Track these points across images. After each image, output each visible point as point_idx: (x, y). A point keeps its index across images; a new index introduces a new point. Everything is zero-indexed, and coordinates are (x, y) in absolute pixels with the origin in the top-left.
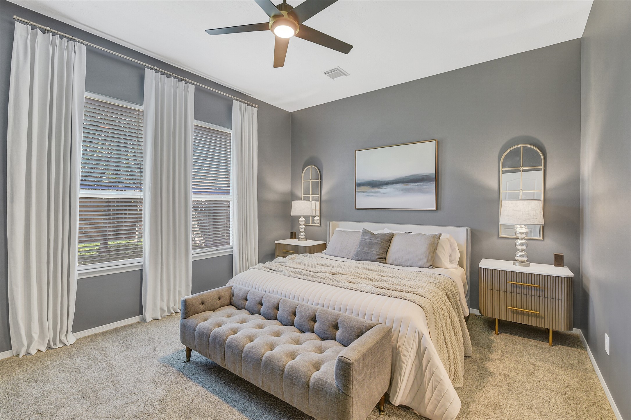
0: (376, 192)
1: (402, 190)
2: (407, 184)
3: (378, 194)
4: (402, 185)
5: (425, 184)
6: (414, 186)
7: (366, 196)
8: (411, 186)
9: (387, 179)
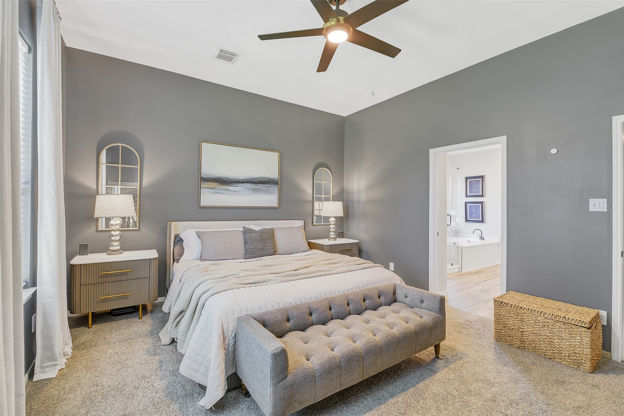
0: (225, 190)
1: (252, 190)
2: (256, 184)
3: (228, 192)
4: (252, 185)
5: (271, 186)
6: (262, 187)
7: (214, 193)
8: (260, 186)
9: (238, 178)
